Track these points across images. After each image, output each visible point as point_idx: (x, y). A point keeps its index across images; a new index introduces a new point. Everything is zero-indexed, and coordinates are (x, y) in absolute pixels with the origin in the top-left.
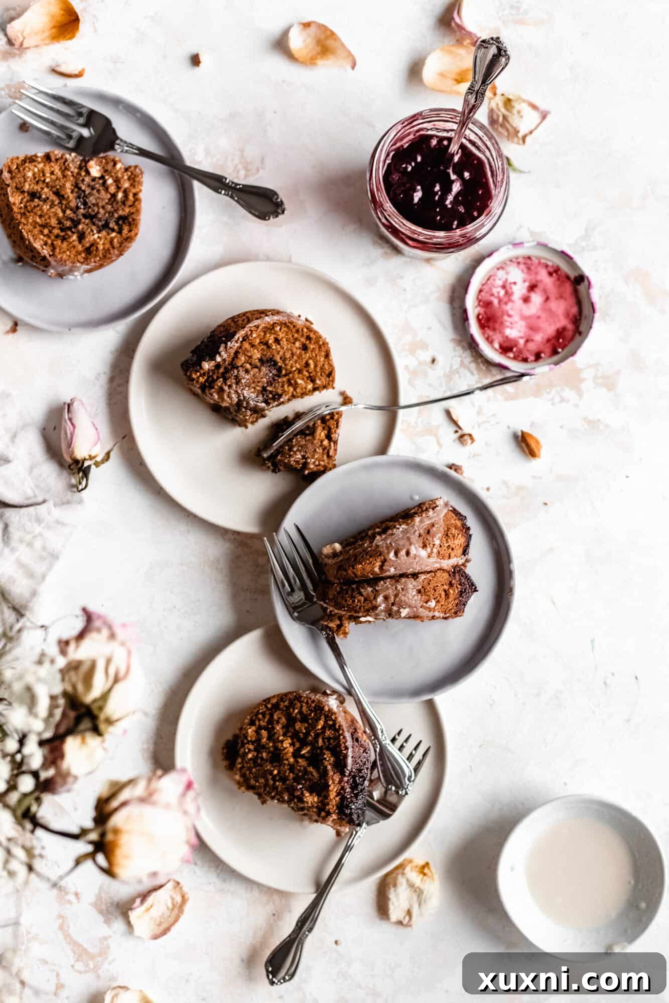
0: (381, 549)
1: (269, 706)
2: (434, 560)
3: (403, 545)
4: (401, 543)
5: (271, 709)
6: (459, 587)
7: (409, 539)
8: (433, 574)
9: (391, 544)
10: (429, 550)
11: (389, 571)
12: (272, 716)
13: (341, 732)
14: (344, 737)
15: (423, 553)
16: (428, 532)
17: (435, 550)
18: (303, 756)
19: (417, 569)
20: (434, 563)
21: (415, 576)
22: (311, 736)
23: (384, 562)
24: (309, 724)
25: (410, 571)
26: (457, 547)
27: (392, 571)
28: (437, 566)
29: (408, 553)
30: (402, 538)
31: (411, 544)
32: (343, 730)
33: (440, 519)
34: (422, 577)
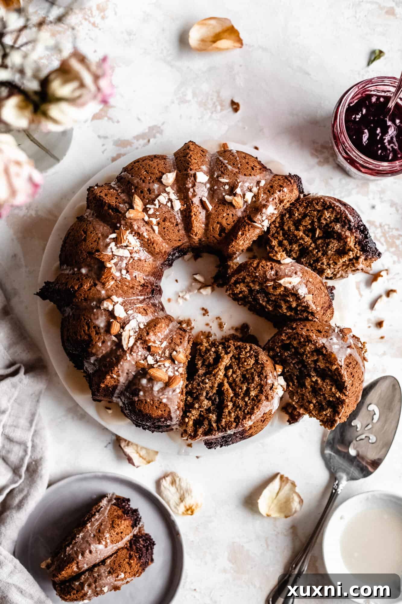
0: (72, 556)
1: (277, 225)
2: (111, 546)
3: (85, 548)
4: (83, 546)
5: (280, 226)
6: (137, 554)
7: (87, 542)
8: (115, 555)
9: (77, 550)
10: (104, 543)
11: (84, 567)
12: (283, 229)
13: (333, 205)
14: (337, 206)
15: (101, 547)
16: (99, 531)
17: (108, 541)
18: (319, 238)
19: (102, 558)
20: (112, 548)
21: (103, 562)
22: (316, 222)
23: (77, 563)
24: (309, 216)
25: (97, 561)
26: (124, 529)
27: (86, 567)
28: (115, 548)
29: (91, 552)
30: (83, 543)
31: (90, 545)
32: (333, 203)
33: (105, 517)
34: (108, 561)
